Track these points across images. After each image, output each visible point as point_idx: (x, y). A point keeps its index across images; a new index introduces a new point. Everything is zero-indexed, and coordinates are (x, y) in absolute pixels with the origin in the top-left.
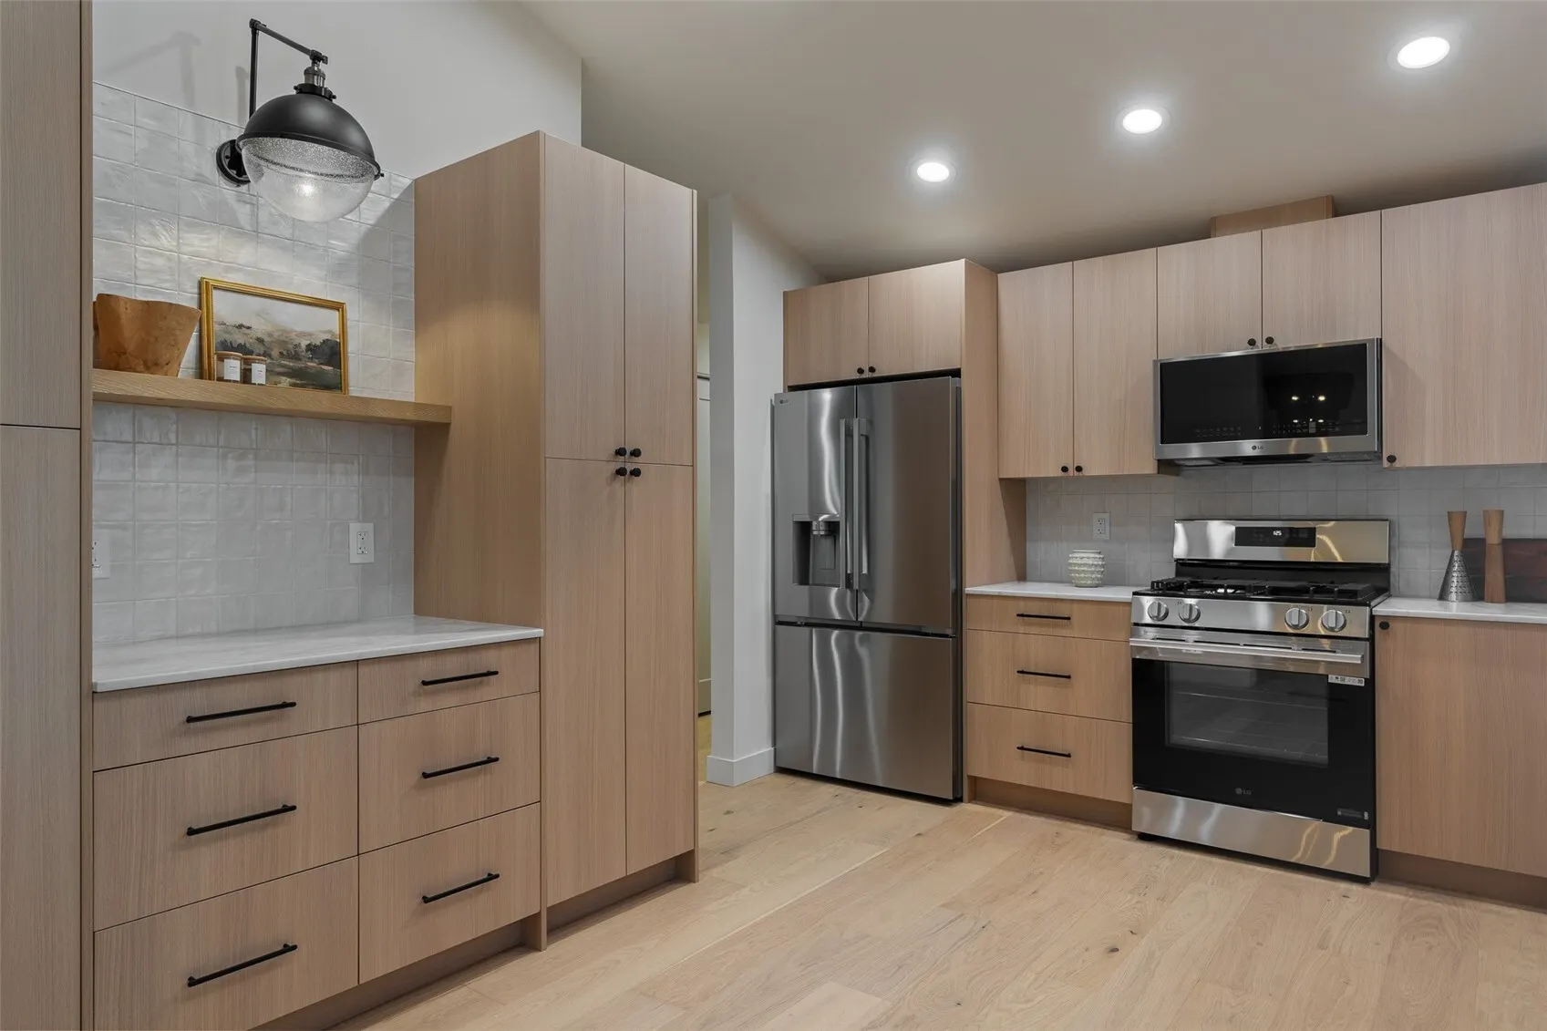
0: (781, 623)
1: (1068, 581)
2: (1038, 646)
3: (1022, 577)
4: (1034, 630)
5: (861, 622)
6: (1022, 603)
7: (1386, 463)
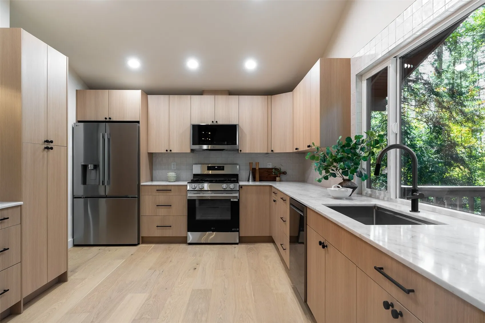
0: (76, 198)
1: (167, 181)
2: (162, 198)
3: (152, 180)
4: (161, 194)
5: (106, 195)
6: (158, 187)
7: (239, 152)
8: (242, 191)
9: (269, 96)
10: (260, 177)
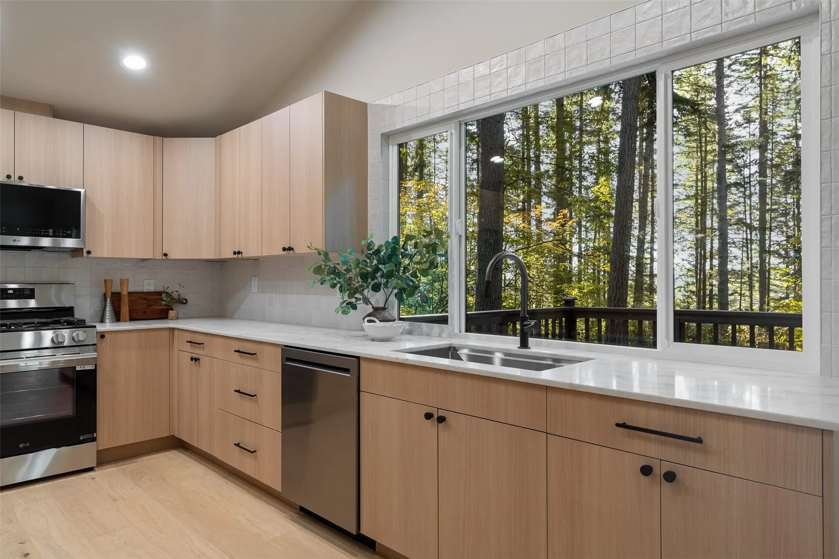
7: (85, 254)
8: (105, 345)
9: (158, 139)
10: (131, 311)
